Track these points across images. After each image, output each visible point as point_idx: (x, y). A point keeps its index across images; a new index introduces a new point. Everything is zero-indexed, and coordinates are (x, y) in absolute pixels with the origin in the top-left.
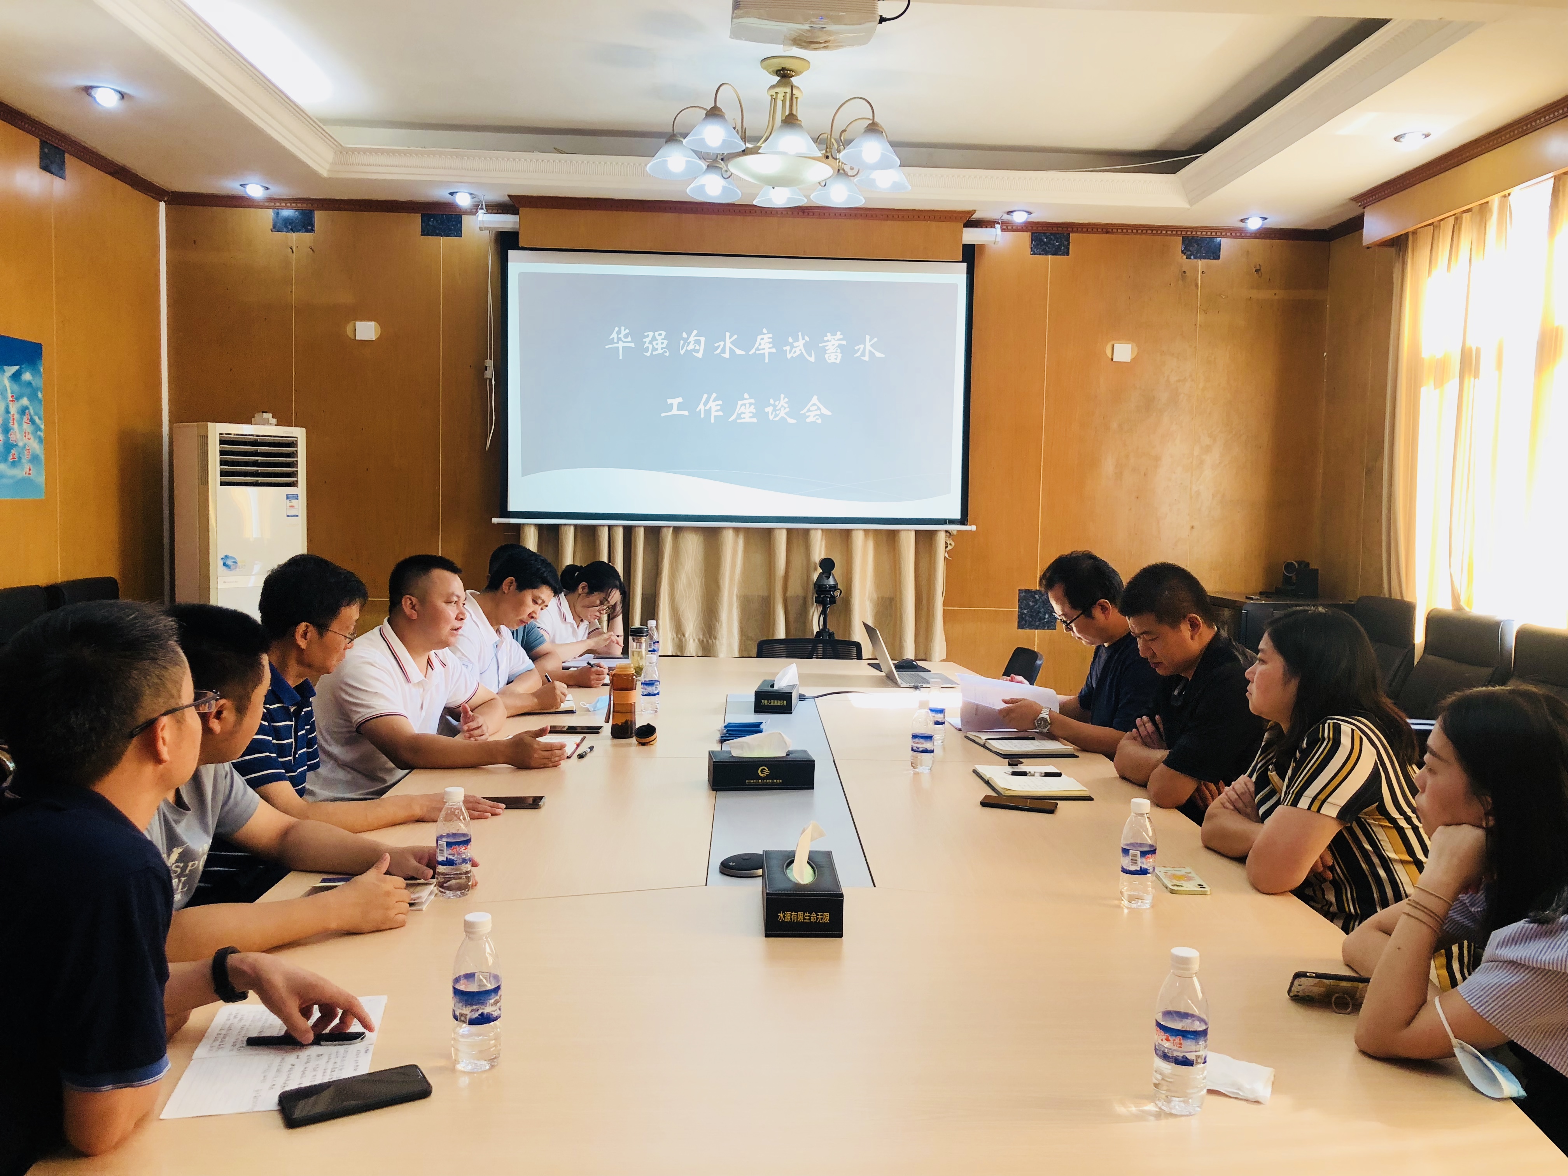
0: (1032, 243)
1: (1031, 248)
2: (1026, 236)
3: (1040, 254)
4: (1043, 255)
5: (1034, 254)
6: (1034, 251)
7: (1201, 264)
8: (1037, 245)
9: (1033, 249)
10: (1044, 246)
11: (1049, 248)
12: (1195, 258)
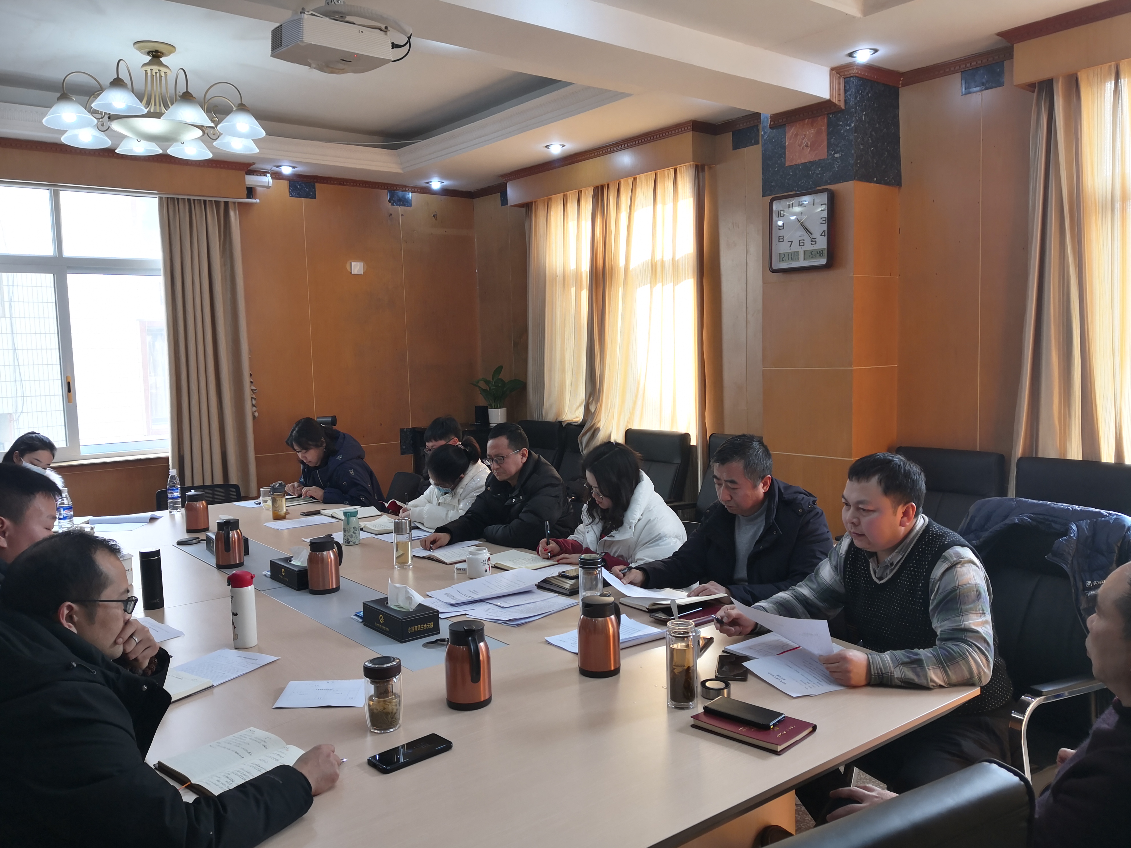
0: (290, 188)
1: (290, 192)
2: (286, 183)
3: (296, 197)
4: (298, 197)
5: (292, 196)
6: (291, 194)
7: (400, 209)
8: (293, 189)
9: (291, 193)
10: (298, 191)
11: (302, 193)
12: (397, 205)
